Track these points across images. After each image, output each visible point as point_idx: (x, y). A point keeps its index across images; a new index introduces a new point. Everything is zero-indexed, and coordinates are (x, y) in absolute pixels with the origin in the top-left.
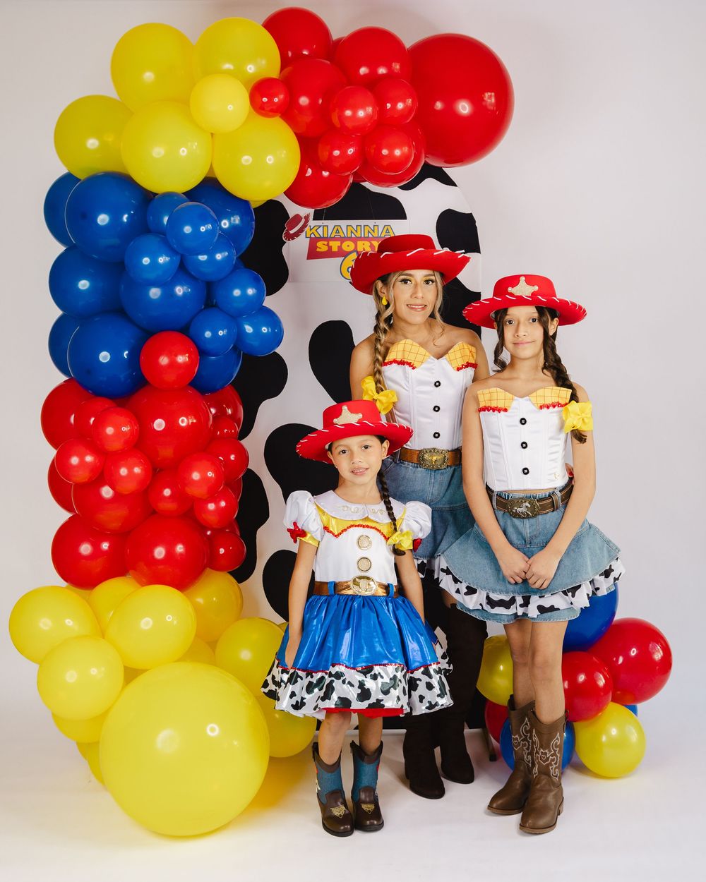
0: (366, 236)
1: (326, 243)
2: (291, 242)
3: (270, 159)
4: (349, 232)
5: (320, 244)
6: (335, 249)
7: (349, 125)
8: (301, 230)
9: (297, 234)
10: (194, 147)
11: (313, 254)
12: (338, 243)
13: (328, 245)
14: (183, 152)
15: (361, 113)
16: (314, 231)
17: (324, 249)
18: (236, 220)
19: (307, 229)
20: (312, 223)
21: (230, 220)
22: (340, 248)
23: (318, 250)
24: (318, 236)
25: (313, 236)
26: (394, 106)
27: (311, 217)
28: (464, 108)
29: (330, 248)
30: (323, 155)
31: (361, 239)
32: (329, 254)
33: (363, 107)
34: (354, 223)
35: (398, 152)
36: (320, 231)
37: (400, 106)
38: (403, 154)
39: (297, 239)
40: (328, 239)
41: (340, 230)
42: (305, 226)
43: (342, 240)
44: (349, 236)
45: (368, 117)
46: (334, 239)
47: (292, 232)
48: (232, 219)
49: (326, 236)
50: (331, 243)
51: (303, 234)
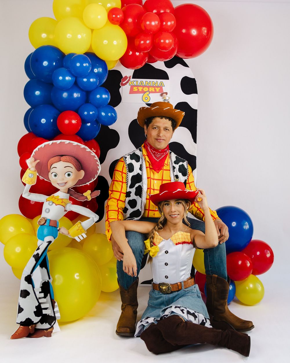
0: (153, 85)
1: (137, 88)
2: (123, 87)
3: (115, 43)
4: (146, 84)
5: (134, 88)
6: (140, 90)
7: (148, 28)
8: (127, 82)
9: (126, 84)
10: (84, 36)
11: (132, 92)
12: (142, 88)
13: (138, 88)
14: (79, 36)
15: (153, 23)
16: (132, 83)
17: (136, 90)
18: (100, 70)
19: (130, 82)
20: (132, 80)
21: (98, 69)
22: (142, 90)
23: (134, 90)
24: (134, 85)
25: (132, 85)
26: (166, 23)
27: (132, 77)
28: (194, 32)
29: (138, 90)
30: (137, 42)
31: (151, 86)
32: (138, 92)
33: (154, 21)
34: (148, 80)
35: (167, 41)
36: (135, 83)
37: (169, 23)
38: (169, 42)
39: (126, 86)
40: (138, 86)
41: (142, 82)
42: (129, 80)
43: (144, 87)
44: (146, 85)
45: (156, 25)
46: (140, 86)
47: (124, 83)
48: (99, 69)
49: (137, 85)
50: (139, 88)
51: (128, 84)
